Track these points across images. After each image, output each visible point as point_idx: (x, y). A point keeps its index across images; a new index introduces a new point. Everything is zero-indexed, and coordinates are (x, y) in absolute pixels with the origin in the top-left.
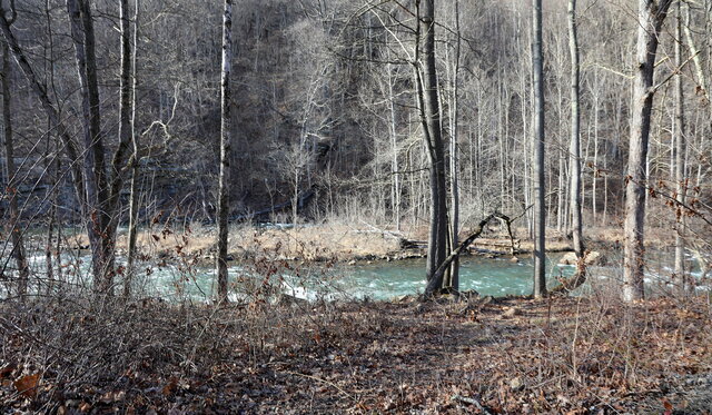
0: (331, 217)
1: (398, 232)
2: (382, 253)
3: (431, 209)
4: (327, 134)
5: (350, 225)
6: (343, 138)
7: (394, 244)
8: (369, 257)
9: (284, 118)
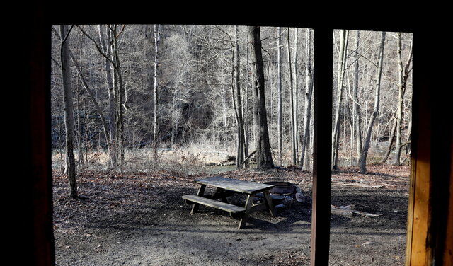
0: (192, 144)
1: (226, 152)
2: (218, 162)
3: (238, 142)
4: (187, 99)
5: (202, 149)
6: (196, 101)
7: (225, 158)
8: (212, 164)
9: (162, 88)
